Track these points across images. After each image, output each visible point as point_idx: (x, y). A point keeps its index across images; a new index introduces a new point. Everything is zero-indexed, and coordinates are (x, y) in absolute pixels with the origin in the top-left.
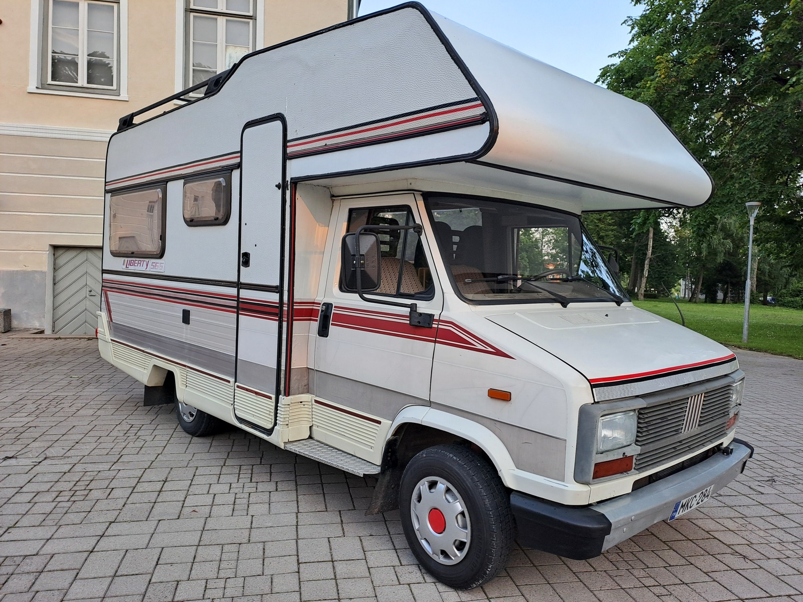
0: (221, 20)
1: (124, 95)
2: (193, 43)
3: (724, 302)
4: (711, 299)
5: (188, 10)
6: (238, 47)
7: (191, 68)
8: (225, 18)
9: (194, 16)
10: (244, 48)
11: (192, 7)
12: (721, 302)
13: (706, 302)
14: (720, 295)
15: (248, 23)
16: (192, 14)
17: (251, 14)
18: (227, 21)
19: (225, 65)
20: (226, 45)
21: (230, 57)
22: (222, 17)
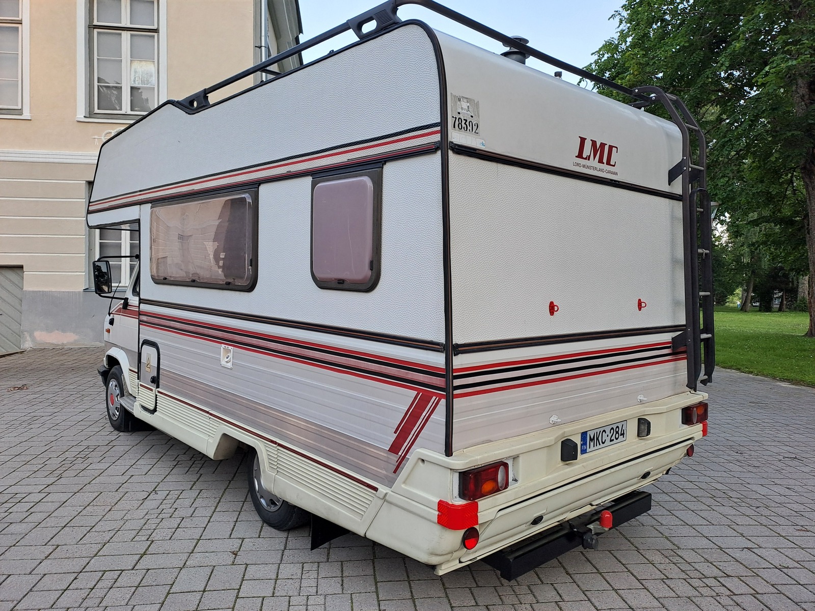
0: (126, 35)
1: (26, 114)
2: (98, 59)
3: (780, 310)
4: (766, 307)
5: (91, 27)
6: (143, 62)
7: (96, 84)
8: (129, 33)
9: (98, 33)
10: (149, 62)
11: (96, 23)
12: (777, 310)
13: (760, 311)
14: (776, 304)
15: (153, 36)
16: (96, 31)
17: (155, 27)
18: (132, 35)
19: (130, 80)
20: (131, 60)
21: (136, 72)
22: (126, 31)
